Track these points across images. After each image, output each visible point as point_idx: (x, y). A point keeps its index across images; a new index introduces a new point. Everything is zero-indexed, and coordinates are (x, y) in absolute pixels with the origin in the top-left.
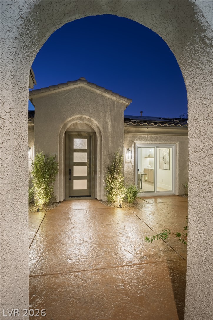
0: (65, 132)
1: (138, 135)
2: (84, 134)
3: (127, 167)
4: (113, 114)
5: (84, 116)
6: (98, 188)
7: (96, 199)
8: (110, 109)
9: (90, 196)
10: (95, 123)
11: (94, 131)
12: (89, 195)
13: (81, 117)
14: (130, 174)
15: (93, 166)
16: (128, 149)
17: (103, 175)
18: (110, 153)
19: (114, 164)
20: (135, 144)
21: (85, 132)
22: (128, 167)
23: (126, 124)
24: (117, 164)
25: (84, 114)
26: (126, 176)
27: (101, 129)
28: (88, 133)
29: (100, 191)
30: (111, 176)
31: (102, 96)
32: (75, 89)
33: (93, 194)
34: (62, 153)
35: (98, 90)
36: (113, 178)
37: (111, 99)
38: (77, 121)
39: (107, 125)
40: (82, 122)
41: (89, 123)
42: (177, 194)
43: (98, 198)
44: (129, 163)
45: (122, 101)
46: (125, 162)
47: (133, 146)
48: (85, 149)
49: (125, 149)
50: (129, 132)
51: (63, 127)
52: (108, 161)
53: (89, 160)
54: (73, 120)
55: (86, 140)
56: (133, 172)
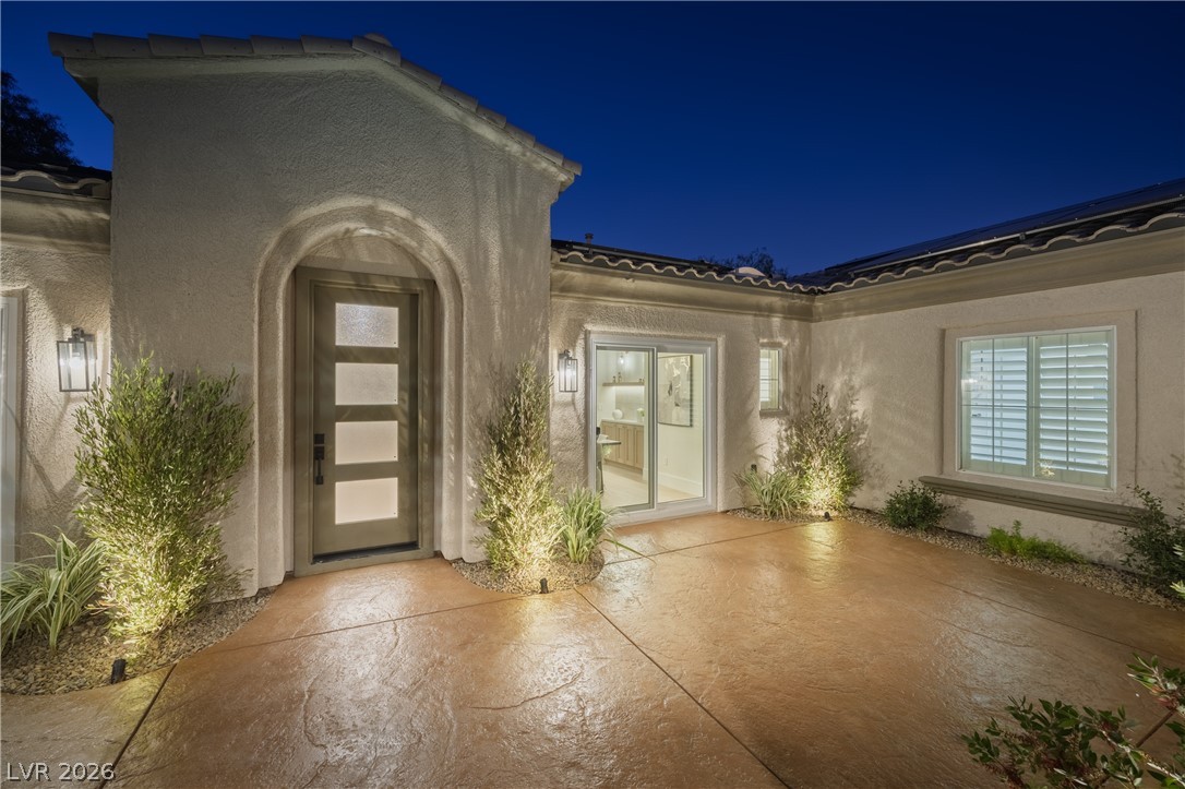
0: (295, 272)
1: (599, 302)
2: (383, 286)
3: (560, 422)
4: (509, 212)
5: (385, 207)
6: (446, 512)
7: (438, 555)
8: (498, 190)
9: (413, 545)
10: (435, 243)
11: (431, 274)
12: (406, 539)
13: (371, 208)
14: (572, 445)
15: (423, 422)
16: (564, 355)
17: (467, 458)
18: (497, 369)
19: (516, 412)
20: (587, 333)
21: (387, 278)
22: (565, 421)
23: (557, 257)
24: (525, 413)
25: (383, 197)
26: (556, 455)
27: (461, 268)
28: (404, 280)
29: (457, 523)
30: (505, 464)
31: (466, 132)
32: (342, 77)
33: (426, 536)
34: (275, 362)
35: (448, 99)
36: (511, 469)
37: (502, 149)
38: (351, 225)
39: (486, 251)
40: (374, 232)
41: (408, 241)
42: (720, 508)
43: (448, 554)
44: (565, 405)
45: (544, 165)
46: (553, 404)
47: (580, 343)
48: (391, 350)
49: (554, 353)
50: (567, 289)
51: (280, 244)
52: (489, 402)
53: (406, 397)
54: (334, 217)
55: (393, 312)
56: (579, 440)
